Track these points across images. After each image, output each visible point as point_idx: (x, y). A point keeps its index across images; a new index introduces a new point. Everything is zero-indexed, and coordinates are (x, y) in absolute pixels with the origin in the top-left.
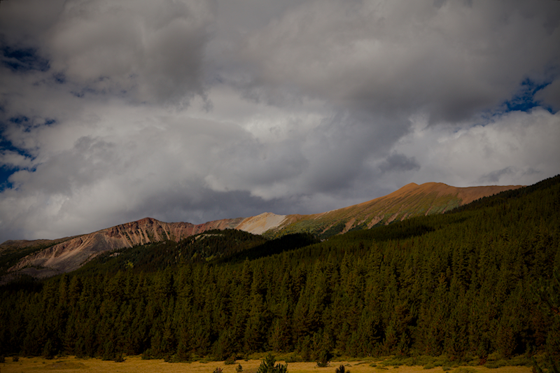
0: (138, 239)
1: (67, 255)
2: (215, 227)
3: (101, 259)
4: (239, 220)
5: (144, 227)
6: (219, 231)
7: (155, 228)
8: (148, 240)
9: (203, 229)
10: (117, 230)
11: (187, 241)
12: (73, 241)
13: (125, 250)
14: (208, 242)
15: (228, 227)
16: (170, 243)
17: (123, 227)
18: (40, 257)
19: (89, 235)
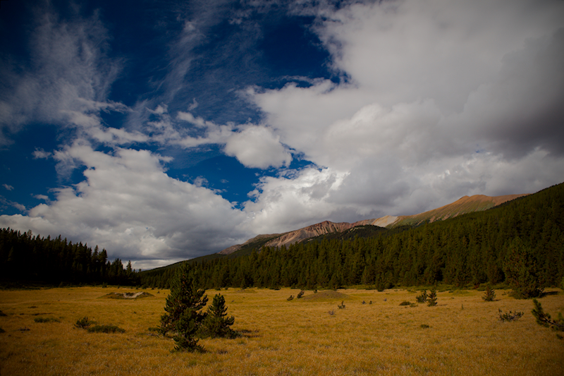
0: (322, 232)
1: (287, 241)
2: (361, 224)
3: (304, 242)
4: (373, 220)
5: (324, 226)
6: (362, 226)
7: (330, 226)
8: (327, 232)
9: (355, 225)
10: (311, 228)
11: (346, 232)
12: (290, 234)
13: (315, 237)
14: (356, 232)
15: (368, 224)
16: (337, 233)
17: (314, 226)
18: (274, 242)
19: (298, 231)
